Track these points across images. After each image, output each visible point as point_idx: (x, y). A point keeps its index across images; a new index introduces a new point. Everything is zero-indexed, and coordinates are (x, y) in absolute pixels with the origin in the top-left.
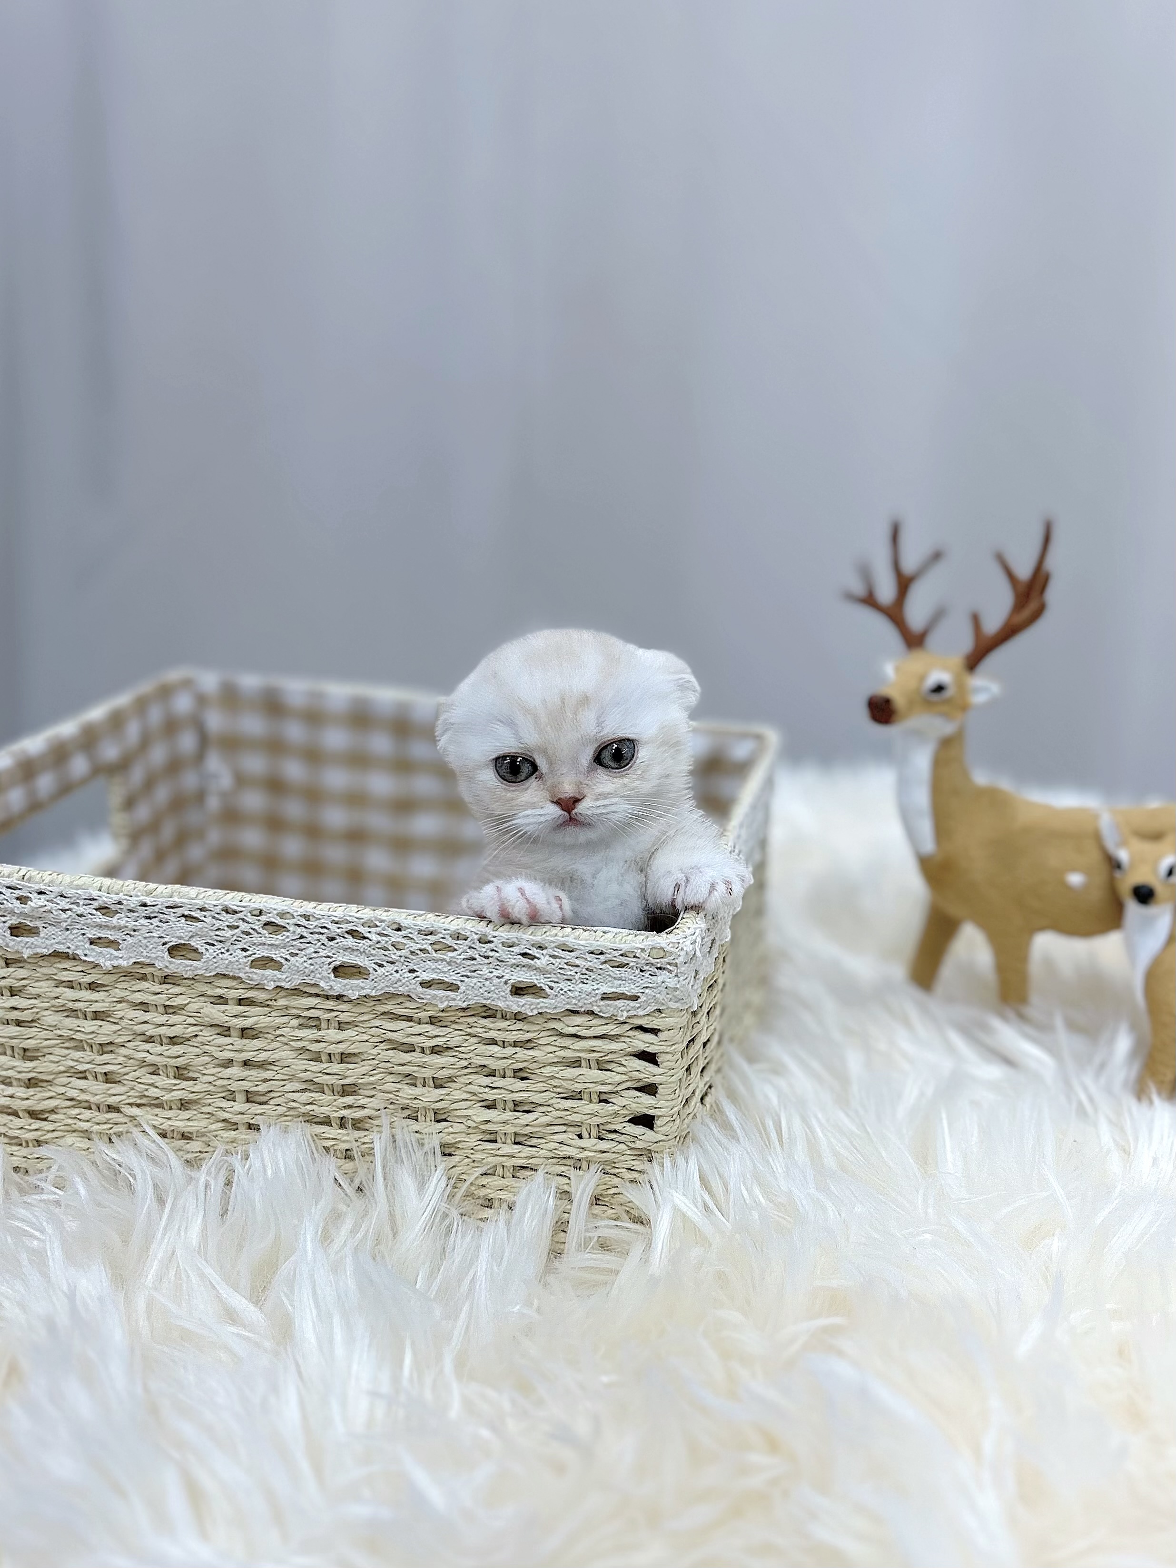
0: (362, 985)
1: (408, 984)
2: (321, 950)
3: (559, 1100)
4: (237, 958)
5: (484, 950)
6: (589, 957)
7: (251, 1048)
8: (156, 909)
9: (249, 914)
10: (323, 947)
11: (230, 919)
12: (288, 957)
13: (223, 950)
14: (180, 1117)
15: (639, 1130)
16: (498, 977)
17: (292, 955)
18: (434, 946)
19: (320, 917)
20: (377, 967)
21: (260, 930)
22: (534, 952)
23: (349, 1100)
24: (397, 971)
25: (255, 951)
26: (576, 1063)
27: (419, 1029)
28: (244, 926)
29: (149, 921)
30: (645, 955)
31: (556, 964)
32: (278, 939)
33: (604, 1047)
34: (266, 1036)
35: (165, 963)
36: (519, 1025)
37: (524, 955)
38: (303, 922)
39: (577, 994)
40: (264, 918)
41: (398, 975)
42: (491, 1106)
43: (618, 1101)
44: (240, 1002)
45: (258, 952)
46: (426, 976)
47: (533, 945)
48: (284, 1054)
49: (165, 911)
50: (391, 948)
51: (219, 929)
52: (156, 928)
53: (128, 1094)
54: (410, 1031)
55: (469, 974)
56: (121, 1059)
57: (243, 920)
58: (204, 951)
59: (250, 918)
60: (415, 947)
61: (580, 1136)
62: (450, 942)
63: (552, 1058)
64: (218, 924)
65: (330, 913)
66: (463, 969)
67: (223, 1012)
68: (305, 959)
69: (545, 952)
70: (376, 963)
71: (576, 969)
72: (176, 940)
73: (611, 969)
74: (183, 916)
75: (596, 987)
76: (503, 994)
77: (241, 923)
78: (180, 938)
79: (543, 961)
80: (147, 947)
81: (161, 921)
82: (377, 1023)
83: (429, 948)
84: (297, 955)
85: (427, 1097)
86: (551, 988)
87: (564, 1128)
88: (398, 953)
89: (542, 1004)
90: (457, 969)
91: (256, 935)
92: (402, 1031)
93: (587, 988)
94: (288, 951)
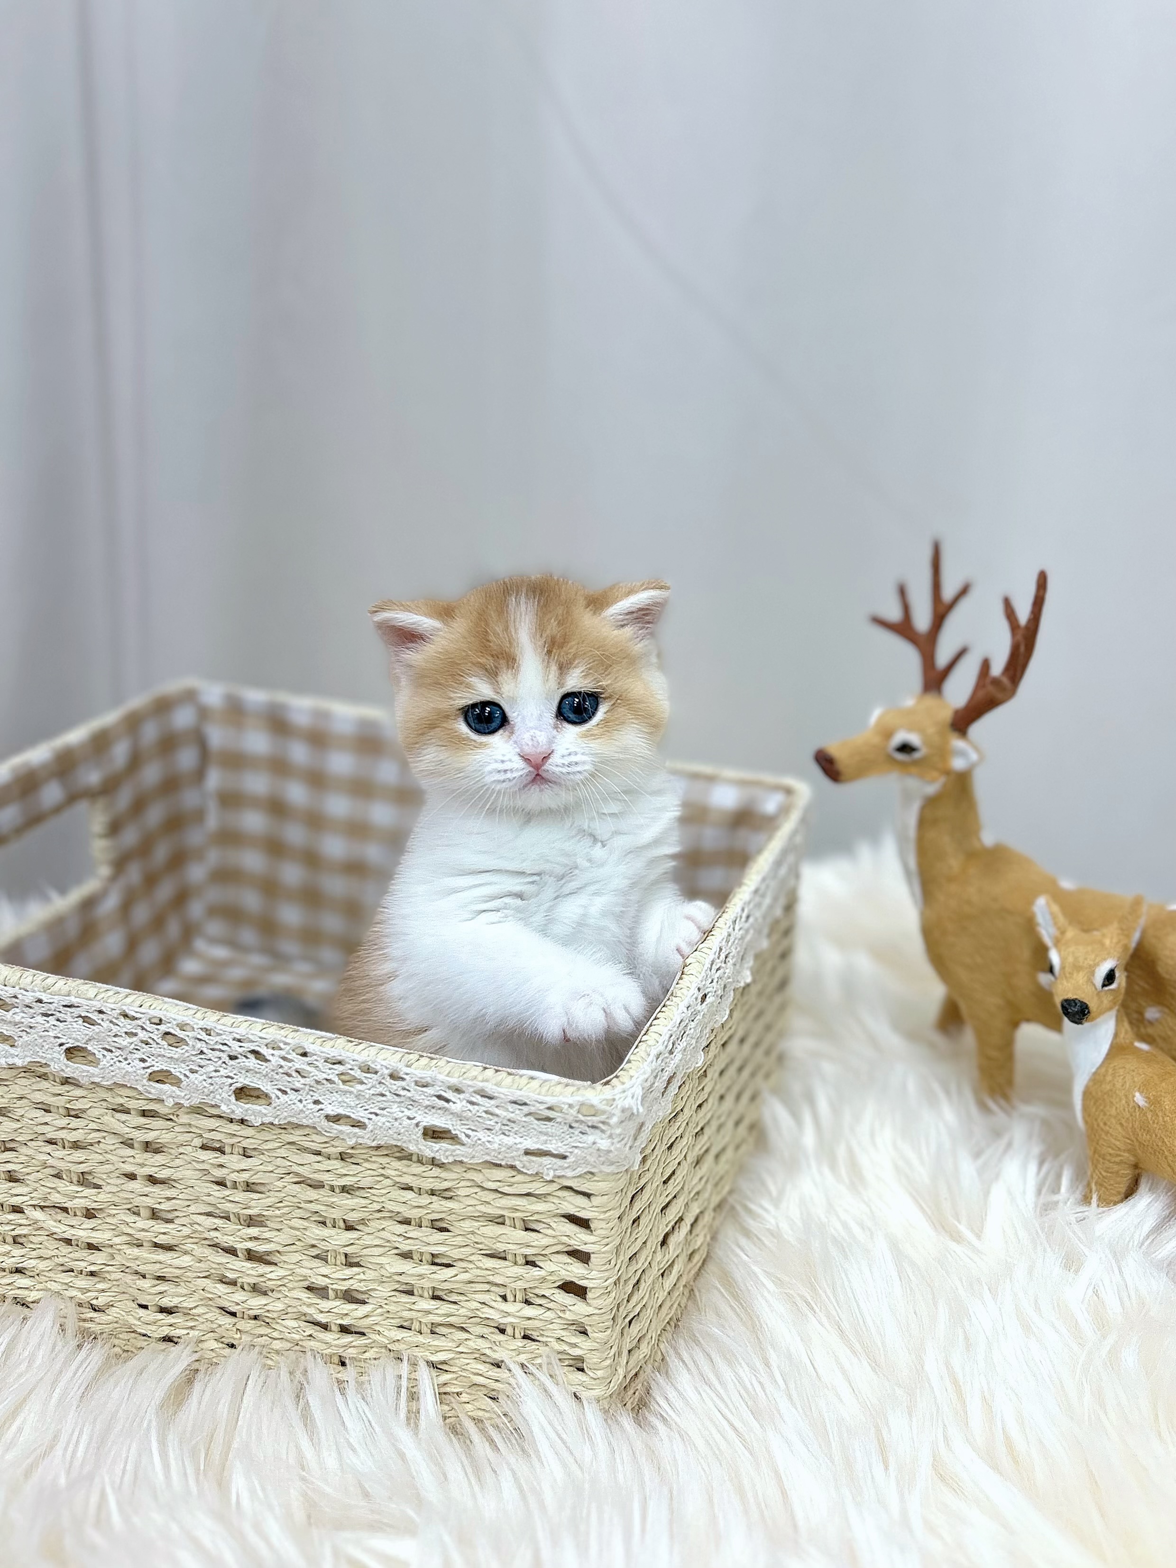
0: (264, 1111)
1: (310, 1114)
2: (221, 1069)
3: (480, 1257)
4: (134, 1069)
5: (395, 1087)
6: (511, 1107)
7: (153, 1164)
8: (52, 1007)
9: (148, 1022)
10: (224, 1065)
11: (127, 1025)
12: (188, 1073)
13: (120, 1058)
14: (83, 1227)
15: (568, 1299)
16: (409, 1118)
17: (193, 1071)
18: (343, 1077)
19: (221, 1032)
20: (279, 1094)
21: (159, 1041)
22: (449, 1095)
23: (254, 1231)
24: (300, 1101)
25: (153, 1063)
26: (500, 1221)
27: (327, 1164)
28: (142, 1035)
29: (45, 1018)
30: (573, 1112)
31: (474, 1112)
32: (176, 1053)
33: (528, 1207)
34: (170, 1150)
35: (60, 1064)
36: (436, 1171)
37: (440, 1097)
38: (203, 1036)
39: (496, 1146)
40: (163, 1028)
41: (301, 1106)
42: (407, 1256)
43: (548, 1266)
44: (144, 1113)
45: (157, 1064)
46: (331, 1110)
47: (449, 1088)
48: (188, 1174)
49: (62, 1009)
50: (294, 1074)
51: (115, 1036)
52: (52, 1027)
53: (32, 1195)
54: (317, 1166)
55: (378, 1112)
56: (23, 1159)
57: (143, 1029)
58: (101, 1057)
59: (149, 1027)
60: (321, 1076)
61: (504, 1298)
62: (358, 1073)
63: (472, 1212)
64: (115, 1029)
65: (232, 1030)
66: (372, 1106)
67: (123, 1123)
68: (204, 1077)
69: (462, 1096)
70: (280, 1090)
71: (496, 1119)
72: (73, 1041)
73: (536, 1122)
74: (80, 1016)
75: (518, 1140)
76: (415, 1137)
77: (139, 1031)
78: (77, 1040)
79: (459, 1104)
80: (43, 1046)
81: (58, 1020)
82: (283, 1152)
83: (336, 1079)
84: (196, 1072)
85: (336, 1240)
86: (468, 1136)
87: (486, 1287)
88: (303, 1081)
89: (458, 1152)
90: (365, 1104)
91: (154, 1045)
92: (310, 1166)
93: (509, 1141)
94: (188, 1066)
